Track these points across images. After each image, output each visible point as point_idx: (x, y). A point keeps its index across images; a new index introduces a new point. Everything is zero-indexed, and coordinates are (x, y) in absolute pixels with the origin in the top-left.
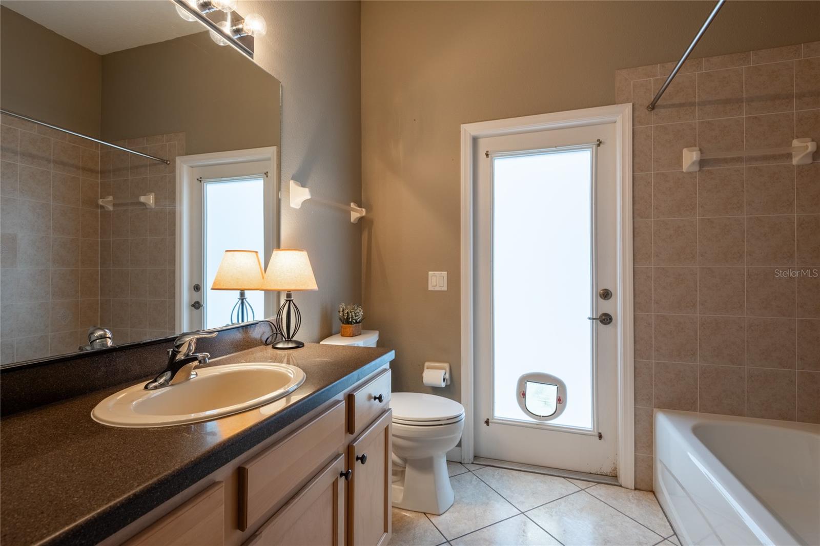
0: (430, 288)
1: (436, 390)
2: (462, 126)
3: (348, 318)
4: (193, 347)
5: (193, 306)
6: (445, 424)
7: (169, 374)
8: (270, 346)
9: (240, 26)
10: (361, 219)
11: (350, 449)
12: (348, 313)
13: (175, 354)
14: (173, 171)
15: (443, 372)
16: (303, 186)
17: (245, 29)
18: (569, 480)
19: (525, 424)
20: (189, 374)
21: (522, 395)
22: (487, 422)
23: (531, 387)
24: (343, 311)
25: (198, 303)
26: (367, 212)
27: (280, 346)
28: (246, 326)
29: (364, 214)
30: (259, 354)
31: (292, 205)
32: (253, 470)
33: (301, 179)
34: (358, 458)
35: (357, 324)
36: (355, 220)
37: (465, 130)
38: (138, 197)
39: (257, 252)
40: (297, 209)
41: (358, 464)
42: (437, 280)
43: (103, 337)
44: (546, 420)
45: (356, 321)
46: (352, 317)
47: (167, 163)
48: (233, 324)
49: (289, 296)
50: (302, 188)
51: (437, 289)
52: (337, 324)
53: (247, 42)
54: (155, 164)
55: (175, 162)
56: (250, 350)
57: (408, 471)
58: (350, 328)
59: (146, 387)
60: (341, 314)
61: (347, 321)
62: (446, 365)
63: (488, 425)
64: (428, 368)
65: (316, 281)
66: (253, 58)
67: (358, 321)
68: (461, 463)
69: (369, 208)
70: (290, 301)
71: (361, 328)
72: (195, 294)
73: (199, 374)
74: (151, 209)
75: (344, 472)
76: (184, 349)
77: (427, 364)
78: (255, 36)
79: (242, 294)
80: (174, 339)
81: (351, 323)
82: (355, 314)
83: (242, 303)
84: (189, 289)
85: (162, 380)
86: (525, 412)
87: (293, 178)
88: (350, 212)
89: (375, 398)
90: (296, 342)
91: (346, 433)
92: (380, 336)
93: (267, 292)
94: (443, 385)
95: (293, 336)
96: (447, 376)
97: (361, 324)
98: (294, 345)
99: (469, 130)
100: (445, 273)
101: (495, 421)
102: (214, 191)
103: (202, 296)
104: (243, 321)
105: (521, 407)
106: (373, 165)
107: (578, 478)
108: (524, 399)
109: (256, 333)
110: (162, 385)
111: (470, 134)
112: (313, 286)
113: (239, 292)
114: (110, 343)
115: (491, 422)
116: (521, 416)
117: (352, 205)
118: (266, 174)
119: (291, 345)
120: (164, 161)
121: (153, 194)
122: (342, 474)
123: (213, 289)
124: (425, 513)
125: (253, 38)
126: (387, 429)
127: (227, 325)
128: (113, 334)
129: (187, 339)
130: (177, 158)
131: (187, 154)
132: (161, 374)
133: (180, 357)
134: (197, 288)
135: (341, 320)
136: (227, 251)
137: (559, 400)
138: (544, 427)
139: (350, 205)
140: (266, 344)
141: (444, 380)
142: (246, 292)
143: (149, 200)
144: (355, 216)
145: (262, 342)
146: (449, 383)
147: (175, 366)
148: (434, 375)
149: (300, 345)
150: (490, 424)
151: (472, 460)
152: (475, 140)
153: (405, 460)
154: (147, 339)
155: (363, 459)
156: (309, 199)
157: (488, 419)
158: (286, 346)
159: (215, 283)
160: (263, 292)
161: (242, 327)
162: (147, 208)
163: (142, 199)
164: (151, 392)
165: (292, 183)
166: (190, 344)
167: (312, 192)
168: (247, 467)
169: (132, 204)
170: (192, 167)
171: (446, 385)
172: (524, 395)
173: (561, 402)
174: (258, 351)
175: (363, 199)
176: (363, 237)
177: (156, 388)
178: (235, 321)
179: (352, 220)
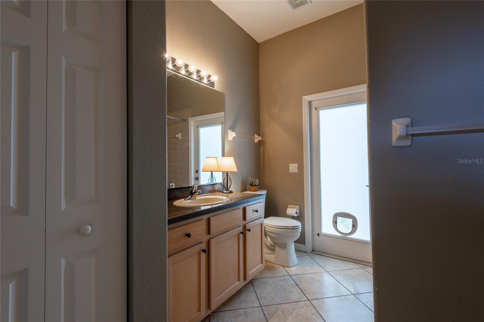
0: (290, 171)
1: (293, 218)
2: (303, 97)
3: (252, 184)
4: (197, 189)
5: (196, 179)
6: (291, 229)
7: (191, 195)
8: (221, 192)
9: (210, 79)
10: (260, 141)
11: (245, 226)
12: (252, 181)
13: (192, 190)
14: (188, 124)
15: (296, 210)
16: (233, 131)
17: (211, 80)
18: (357, 264)
19: (337, 237)
20: (196, 197)
21: (335, 223)
22: (318, 235)
23: (339, 219)
24: (250, 180)
25: (197, 178)
26: (262, 138)
27: (224, 192)
28: (213, 184)
29: (260, 139)
30: (217, 194)
31: (229, 139)
32: (212, 220)
33: (233, 129)
34: (248, 230)
35: (256, 187)
36: (257, 142)
37: (305, 99)
38: (175, 135)
39: (216, 158)
40: (231, 140)
41: (248, 232)
42: (293, 168)
43: (172, 185)
44: (347, 235)
45: (256, 185)
46: (254, 183)
47: (185, 121)
48: (209, 183)
49: (227, 174)
50: (232, 132)
51: (293, 172)
52: (248, 186)
53: (212, 84)
54: (181, 121)
55: (188, 120)
56: (214, 193)
57: (277, 248)
58: (253, 188)
59: (185, 200)
60: (250, 182)
61: (252, 185)
62: (298, 207)
63: (319, 236)
64: (289, 208)
65: (237, 168)
66: (214, 88)
67: (257, 185)
68: (305, 252)
69: (263, 136)
70: (227, 176)
71: (258, 188)
72: (197, 174)
73: (199, 198)
74: (180, 139)
75: (242, 232)
76: (194, 189)
77: (289, 206)
78: (215, 82)
79: (212, 173)
80: (191, 187)
81: (253, 186)
82: (255, 182)
83: (212, 176)
84: (194, 172)
85: (189, 198)
86: (336, 230)
87: (230, 129)
88: (255, 139)
89: (255, 211)
90: (230, 191)
91: (243, 220)
92: (267, 191)
93: (223, 172)
94: (296, 215)
95: (229, 189)
96: (298, 212)
97: (258, 186)
98: (229, 192)
99: (307, 98)
100: (296, 165)
101: (322, 234)
102: (203, 131)
103: (199, 175)
104: (212, 183)
105: (335, 229)
106: (265, 116)
107: (362, 263)
108: (336, 225)
109: (217, 188)
110: (189, 199)
111: (307, 100)
112: (235, 170)
113: (211, 172)
114: (174, 187)
115: (321, 235)
116: (335, 233)
117: (256, 136)
118: (222, 123)
119: (228, 192)
120: (184, 120)
121: (181, 133)
122: (241, 233)
123: (202, 171)
124: (283, 266)
125: (214, 83)
126: (261, 224)
127: (207, 184)
128: (174, 184)
129: (195, 186)
130: (189, 119)
131: (193, 117)
132: (189, 196)
133: (193, 191)
134: (197, 172)
135: (250, 185)
136: (207, 157)
137: (353, 226)
138: (345, 238)
139: (254, 136)
140: (220, 192)
141: (296, 213)
142: (213, 172)
143: (179, 136)
144: (256, 140)
145: (218, 191)
146: (299, 215)
147: (192, 194)
148: (292, 211)
149: (231, 192)
150: (320, 236)
151: (311, 251)
152: (310, 103)
153: (275, 244)
154: (184, 186)
155: (249, 230)
156: (235, 136)
157: (319, 233)
158: (226, 192)
159: (203, 169)
160: (222, 172)
161: (212, 184)
162: (178, 139)
163: (177, 136)
164: (186, 201)
165: (229, 130)
166: (196, 188)
167: (236, 133)
168: (210, 218)
169: (174, 138)
170: (194, 122)
171: (297, 216)
172: (336, 223)
173: (355, 226)
174: (217, 193)
175: (261, 133)
176: (261, 149)
177: (187, 200)
178: (209, 182)
179: (255, 142)
